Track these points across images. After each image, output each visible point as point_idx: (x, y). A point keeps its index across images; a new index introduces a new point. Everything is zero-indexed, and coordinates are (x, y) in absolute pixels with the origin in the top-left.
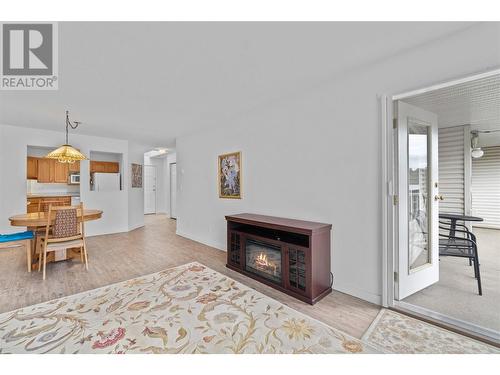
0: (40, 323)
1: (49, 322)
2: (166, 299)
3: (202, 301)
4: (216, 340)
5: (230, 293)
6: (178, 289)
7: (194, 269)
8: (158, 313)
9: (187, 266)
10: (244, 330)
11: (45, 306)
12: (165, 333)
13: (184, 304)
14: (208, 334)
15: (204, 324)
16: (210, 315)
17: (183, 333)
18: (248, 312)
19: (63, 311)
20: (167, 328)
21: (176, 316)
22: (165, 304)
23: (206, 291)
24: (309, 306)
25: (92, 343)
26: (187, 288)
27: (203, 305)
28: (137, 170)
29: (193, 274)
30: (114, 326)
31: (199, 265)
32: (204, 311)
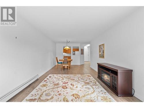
0: (59, 77)
1: (60, 77)
2: (78, 80)
3: (85, 83)
4: (82, 91)
5: (93, 84)
6: (82, 79)
7: (89, 76)
8: (75, 82)
9: (87, 75)
10: (90, 92)
11: (60, 75)
12: (74, 86)
13: (81, 82)
14: (81, 90)
15: (82, 87)
16: (85, 86)
17: (77, 87)
18: (94, 89)
19: (62, 77)
20: (75, 85)
21: (78, 84)
22: (77, 81)
23: (88, 81)
24: (117, 96)
25: (63, 82)
26: (84, 79)
27: (84, 84)
28: (82, 51)
29: (87, 77)
30: (67, 81)
31: (90, 75)
32: (84, 85)
